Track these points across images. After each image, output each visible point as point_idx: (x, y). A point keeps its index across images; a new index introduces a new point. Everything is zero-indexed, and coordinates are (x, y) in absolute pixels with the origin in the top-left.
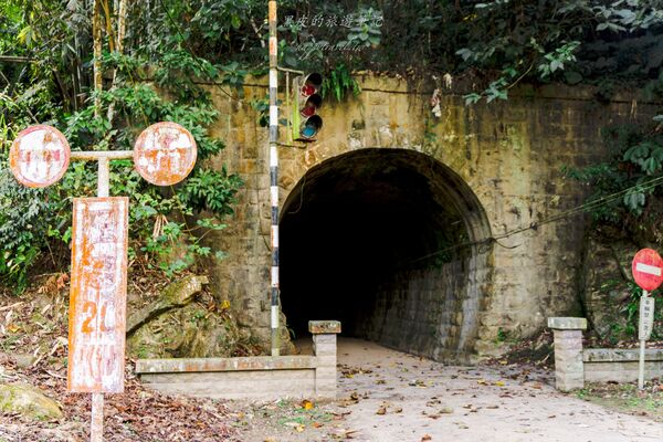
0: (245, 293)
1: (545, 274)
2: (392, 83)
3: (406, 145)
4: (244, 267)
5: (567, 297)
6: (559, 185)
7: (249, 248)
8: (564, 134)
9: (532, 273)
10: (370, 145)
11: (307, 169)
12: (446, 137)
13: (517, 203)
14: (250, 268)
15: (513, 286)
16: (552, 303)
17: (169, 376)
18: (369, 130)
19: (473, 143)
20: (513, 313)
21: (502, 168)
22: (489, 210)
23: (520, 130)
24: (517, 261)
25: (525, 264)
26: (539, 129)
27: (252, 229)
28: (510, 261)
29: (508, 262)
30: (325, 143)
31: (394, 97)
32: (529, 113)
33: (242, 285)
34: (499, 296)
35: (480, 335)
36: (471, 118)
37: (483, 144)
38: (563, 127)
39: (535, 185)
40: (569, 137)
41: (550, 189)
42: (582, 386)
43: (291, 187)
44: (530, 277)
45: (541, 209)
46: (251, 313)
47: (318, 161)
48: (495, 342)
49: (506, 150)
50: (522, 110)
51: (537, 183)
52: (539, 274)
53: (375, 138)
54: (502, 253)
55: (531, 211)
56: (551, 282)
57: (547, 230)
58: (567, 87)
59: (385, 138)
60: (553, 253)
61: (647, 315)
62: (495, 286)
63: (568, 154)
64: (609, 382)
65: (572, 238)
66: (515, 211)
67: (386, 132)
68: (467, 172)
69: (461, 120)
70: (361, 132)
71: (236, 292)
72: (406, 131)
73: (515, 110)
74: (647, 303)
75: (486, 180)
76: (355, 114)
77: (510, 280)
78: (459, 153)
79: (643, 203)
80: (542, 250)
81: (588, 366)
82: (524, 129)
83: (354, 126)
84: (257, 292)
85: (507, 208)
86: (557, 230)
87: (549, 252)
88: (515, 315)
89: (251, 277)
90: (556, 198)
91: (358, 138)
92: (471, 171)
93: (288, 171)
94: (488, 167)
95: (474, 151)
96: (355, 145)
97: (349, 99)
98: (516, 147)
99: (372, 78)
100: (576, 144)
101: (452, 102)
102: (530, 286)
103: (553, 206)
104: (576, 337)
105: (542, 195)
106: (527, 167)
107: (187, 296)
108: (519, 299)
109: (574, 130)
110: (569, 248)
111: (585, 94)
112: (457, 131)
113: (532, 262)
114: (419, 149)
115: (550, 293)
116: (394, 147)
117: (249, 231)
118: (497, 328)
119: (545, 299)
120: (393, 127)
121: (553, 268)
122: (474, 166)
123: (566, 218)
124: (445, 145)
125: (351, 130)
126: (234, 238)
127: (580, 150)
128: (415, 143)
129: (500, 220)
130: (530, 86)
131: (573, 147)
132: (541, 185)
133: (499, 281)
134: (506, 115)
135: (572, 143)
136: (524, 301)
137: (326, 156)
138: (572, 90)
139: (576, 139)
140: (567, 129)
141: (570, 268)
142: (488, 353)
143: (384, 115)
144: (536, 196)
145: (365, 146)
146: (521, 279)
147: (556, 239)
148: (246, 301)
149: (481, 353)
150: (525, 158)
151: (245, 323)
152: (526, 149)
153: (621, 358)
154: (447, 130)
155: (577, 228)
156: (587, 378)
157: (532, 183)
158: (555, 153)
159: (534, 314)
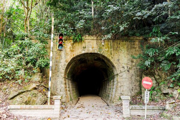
0: (57, 87)
1: (131, 83)
2: (92, 38)
3: (96, 52)
4: (57, 81)
5: (137, 89)
6: (135, 60)
7: (58, 76)
8: (135, 48)
9: (128, 83)
10: (87, 52)
11: (72, 58)
12: (106, 50)
13: (124, 65)
14: (58, 81)
15: (123, 86)
16: (133, 90)
17: (17, 110)
18: (87, 48)
19: (112, 51)
20: (123, 93)
21: (120, 57)
22: (117, 67)
23: (124, 48)
24: (124, 80)
25: (126, 80)
26: (129, 47)
27: (59, 72)
28: (122, 79)
29: (122, 80)
30: (76, 52)
31: (93, 41)
32: (127, 43)
33: (56, 85)
34: (119, 88)
35: (115, 98)
36: (112, 45)
37: (115, 51)
38: (135, 46)
39: (128, 61)
40: (137, 49)
41: (132, 62)
42: (129, 116)
43: (68, 62)
44: (127, 84)
45: (130, 67)
46: (58, 92)
47: (75, 56)
48: (118, 100)
49: (121, 52)
50: (125, 43)
51: (129, 60)
52: (130, 83)
53: (88, 50)
54: (120, 78)
55: (127, 67)
56: (133, 85)
57: (132, 72)
58: (136, 37)
59: (91, 50)
60: (133, 78)
61: (147, 96)
62: (118, 86)
63: (137, 53)
64: (138, 116)
65: (139, 74)
66: (123, 67)
67: (91, 49)
68: (111, 58)
69: (109, 46)
70: (85, 49)
71: (55, 87)
72: (96, 48)
73: (123, 43)
74: (147, 93)
75: (116, 60)
76: (84, 45)
77: (122, 84)
78: (109, 53)
79: (150, 64)
80: (130, 77)
81: (131, 110)
82: (125, 47)
83: (83, 48)
84: (59, 87)
85: (121, 66)
86: (134, 72)
87: (132, 77)
88: (124, 93)
89: (58, 83)
90: (134, 64)
91: (84, 50)
92: (112, 57)
93: (68, 58)
94: (116, 56)
95: (113, 53)
96: (83, 52)
97: (82, 42)
98: (123, 51)
99: (88, 37)
100: (139, 51)
101: (107, 41)
102: (127, 86)
103: (133, 66)
104: (127, 102)
105: (130, 63)
106: (126, 56)
107: (31, 88)
108: (125, 89)
109: (138, 47)
110: (138, 76)
111: (141, 38)
112: (108, 48)
113: (128, 80)
114: (99, 52)
115: (133, 88)
116: (93, 52)
117: (58, 72)
118: (119, 96)
119: (132, 89)
120: (93, 48)
121: (133, 81)
122: (113, 56)
123: (137, 69)
124: (106, 52)
125: (82, 49)
126: (54, 74)
127: (140, 52)
128: (98, 51)
129: (119, 69)
130: (126, 37)
131: (138, 51)
132: (130, 61)
133: (119, 84)
134: (121, 44)
135: (138, 50)
136: (126, 90)
137: (77, 55)
138: (137, 38)
139: (139, 49)
140: (136, 47)
141: (138, 81)
142: (117, 103)
143: (91, 45)
144: (129, 63)
145: (86, 52)
146: (125, 84)
147: (134, 74)
148: (57, 89)
149: (115, 103)
150: (126, 54)
151: (56, 94)
152: (126, 52)
153: (141, 108)
154: (106, 48)
155: (140, 71)
156: (131, 114)
157: (127, 60)
158: (133, 53)
159: (129, 93)
